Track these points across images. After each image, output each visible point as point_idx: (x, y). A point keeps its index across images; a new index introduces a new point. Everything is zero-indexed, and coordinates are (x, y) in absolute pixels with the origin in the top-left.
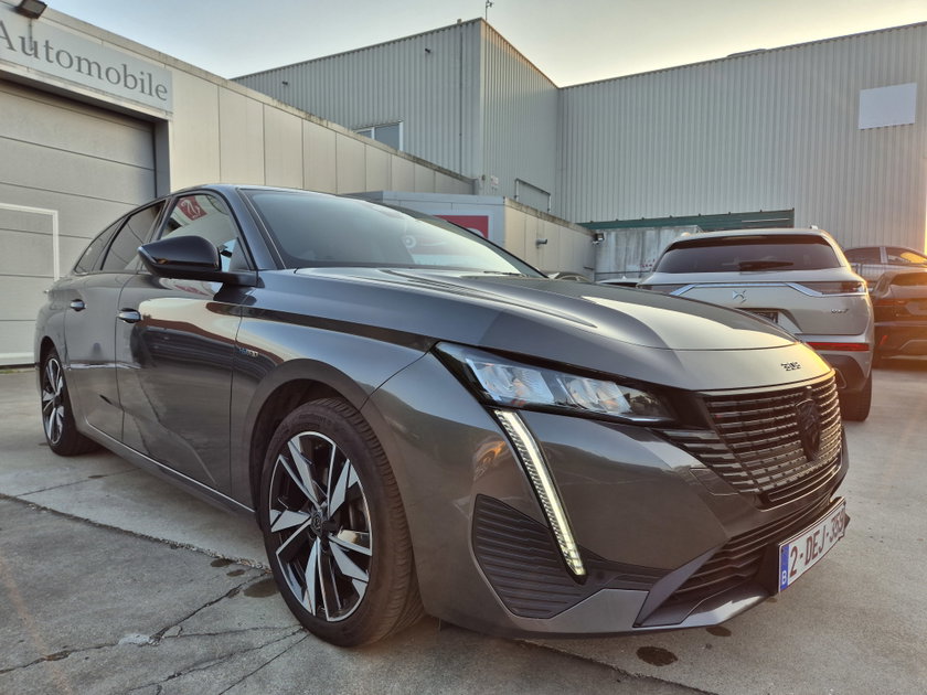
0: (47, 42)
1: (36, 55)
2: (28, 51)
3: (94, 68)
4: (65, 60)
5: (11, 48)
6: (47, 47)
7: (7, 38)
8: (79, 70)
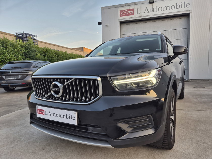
0: (156, 7)
1: (154, 11)
2: (152, 11)
3: (168, 8)
4: (160, 9)
5: (149, 12)
6: (156, 8)
7: (148, 10)
8: (164, 10)
